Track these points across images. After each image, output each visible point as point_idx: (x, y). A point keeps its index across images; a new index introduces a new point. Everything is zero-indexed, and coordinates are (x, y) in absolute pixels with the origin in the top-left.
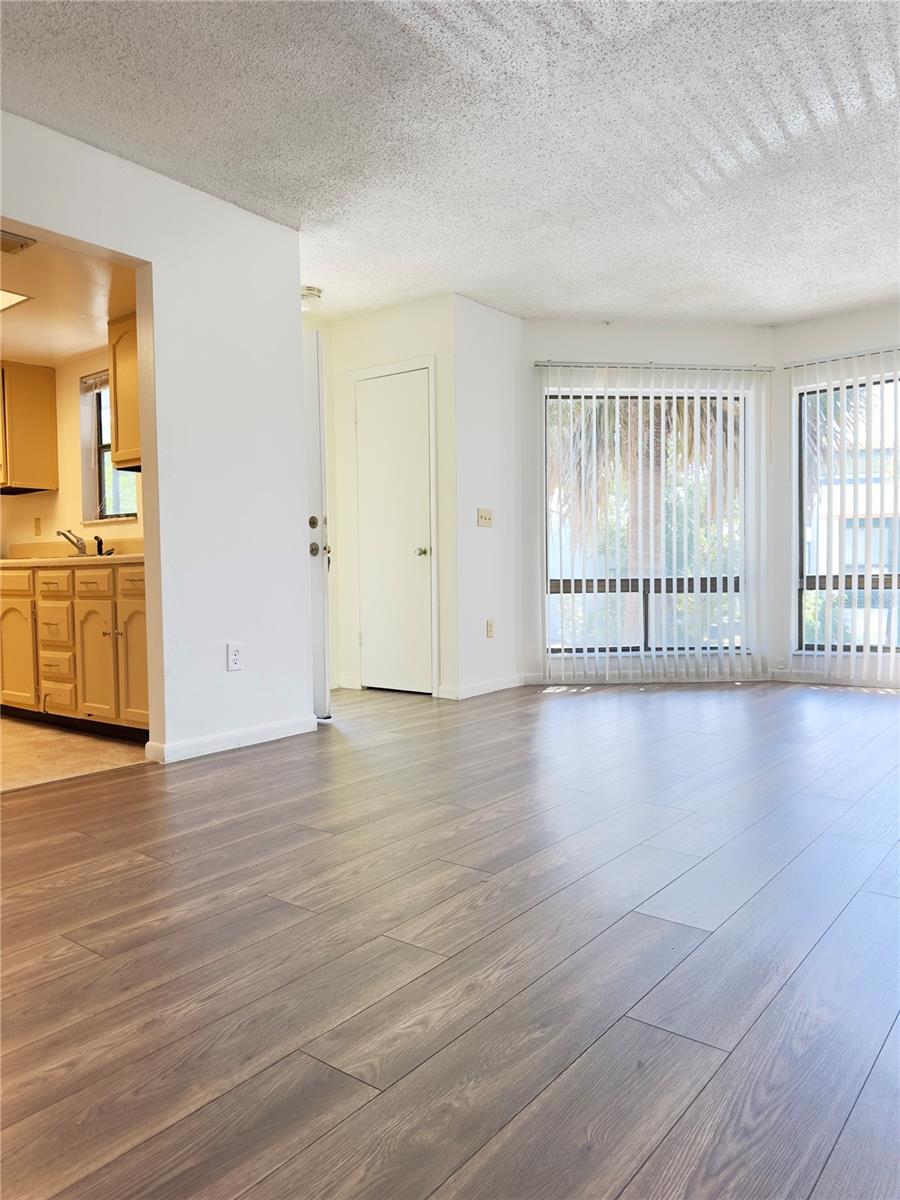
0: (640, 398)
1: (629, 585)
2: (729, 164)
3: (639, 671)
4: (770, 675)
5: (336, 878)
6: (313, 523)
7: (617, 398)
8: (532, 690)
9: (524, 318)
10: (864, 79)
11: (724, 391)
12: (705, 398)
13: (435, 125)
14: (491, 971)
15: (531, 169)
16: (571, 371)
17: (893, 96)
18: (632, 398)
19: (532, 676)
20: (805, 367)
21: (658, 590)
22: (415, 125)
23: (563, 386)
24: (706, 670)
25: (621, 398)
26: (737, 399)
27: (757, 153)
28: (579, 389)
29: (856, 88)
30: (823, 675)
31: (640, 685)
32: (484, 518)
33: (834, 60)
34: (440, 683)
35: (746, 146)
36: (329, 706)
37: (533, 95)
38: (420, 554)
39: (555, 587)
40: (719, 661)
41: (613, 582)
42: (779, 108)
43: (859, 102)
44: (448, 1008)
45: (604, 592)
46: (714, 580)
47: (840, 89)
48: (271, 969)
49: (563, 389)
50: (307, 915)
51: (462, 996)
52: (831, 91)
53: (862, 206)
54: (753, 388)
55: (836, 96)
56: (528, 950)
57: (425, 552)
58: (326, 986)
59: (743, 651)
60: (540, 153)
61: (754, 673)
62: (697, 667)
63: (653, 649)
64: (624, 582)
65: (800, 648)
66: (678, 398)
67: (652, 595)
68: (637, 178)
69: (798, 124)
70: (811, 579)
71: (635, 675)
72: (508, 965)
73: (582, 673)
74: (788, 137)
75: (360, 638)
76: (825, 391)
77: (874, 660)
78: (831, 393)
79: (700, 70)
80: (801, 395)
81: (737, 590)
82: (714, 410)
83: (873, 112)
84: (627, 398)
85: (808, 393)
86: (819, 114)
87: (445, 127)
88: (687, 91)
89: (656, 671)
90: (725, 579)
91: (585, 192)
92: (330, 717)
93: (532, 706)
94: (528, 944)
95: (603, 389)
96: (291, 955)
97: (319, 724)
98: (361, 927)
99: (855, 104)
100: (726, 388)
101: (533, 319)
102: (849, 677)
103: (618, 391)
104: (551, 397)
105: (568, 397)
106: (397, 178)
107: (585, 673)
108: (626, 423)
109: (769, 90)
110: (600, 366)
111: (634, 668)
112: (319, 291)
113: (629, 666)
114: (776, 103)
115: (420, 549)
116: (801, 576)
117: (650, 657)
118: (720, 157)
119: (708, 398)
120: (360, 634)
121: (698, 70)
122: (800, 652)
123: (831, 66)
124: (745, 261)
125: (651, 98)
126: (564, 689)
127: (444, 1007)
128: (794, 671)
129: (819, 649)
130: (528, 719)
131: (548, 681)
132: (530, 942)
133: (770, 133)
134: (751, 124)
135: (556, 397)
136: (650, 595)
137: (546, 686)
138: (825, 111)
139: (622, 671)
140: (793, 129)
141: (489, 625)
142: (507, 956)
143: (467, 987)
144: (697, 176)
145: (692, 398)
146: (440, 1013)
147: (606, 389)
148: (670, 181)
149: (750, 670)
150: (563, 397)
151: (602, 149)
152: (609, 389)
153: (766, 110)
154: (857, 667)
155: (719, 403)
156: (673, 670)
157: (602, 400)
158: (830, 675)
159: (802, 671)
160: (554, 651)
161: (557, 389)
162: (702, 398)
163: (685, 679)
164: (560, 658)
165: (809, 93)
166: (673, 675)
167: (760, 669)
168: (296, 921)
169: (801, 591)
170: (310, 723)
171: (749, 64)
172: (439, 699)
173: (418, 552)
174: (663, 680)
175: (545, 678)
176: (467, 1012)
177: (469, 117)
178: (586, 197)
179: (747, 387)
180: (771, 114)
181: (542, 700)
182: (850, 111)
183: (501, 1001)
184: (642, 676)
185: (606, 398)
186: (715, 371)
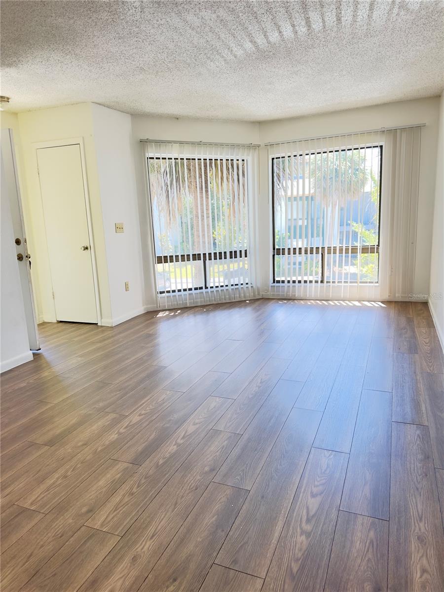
0: (196, 160)
1: (196, 257)
2: (239, 53)
3: (203, 299)
4: (261, 295)
5: (54, 483)
6: (18, 242)
7: (185, 159)
8: (151, 315)
9: (132, 115)
10: (307, 19)
11: (237, 157)
12: (228, 160)
13: (72, 21)
14: (144, 543)
15: (132, 47)
16: (160, 145)
17: (321, 28)
18: (192, 159)
19: (151, 307)
20: (275, 145)
21: (210, 259)
22: (60, 20)
23: (156, 153)
24: (233, 296)
25: (187, 159)
26: (243, 160)
27: (254, 49)
28: (165, 155)
29: (303, 23)
30: (284, 295)
31: (203, 306)
32: (119, 228)
33: (293, 9)
34: (102, 318)
35: (248, 45)
36: (39, 342)
37: (131, 11)
38: (84, 250)
39: (159, 260)
40: (239, 291)
41: (188, 255)
42: (265, 29)
43: (304, 30)
44: (124, 578)
45: (185, 261)
46: (235, 252)
47: (295, 23)
48: (21, 567)
49: (156, 154)
50: (40, 516)
51: (130, 566)
52: (291, 23)
53: (303, 75)
54: (251, 155)
55: (293, 26)
56: (162, 523)
57: (87, 248)
58: (55, 574)
59: (249, 285)
60: (136, 39)
61: (254, 296)
62: (229, 295)
63: (209, 288)
64: (194, 255)
65: (274, 282)
66: (215, 160)
67: (207, 261)
68: (192, 56)
69: (274, 37)
70: (279, 250)
71: (201, 302)
72: (153, 536)
73: (176, 303)
74: (269, 42)
75: (53, 296)
76: (284, 157)
77: (305, 287)
78: (287, 158)
79: (225, 8)
80: (273, 159)
81: (246, 256)
82: (232, 165)
83: (310, 35)
84: (190, 159)
85: (276, 158)
86: (284, 33)
87: (79, 22)
88: (218, 17)
89: (211, 298)
90: (241, 251)
91: (163, 60)
92: (40, 349)
93: (152, 328)
94: (162, 517)
95: (177, 155)
96: (32, 552)
97: (34, 354)
98: (72, 521)
99: (302, 30)
100: (238, 155)
101: (137, 116)
102: (295, 295)
103: (185, 156)
104: (150, 158)
105: (159, 158)
106: (51, 46)
107: (177, 303)
108: (190, 170)
109: (260, 20)
110: (175, 142)
111: (201, 298)
112: (8, 99)
113: (199, 298)
114: (264, 26)
115: (84, 247)
116: (274, 249)
117: (208, 292)
118: (235, 49)
119: (230, 160)
120: (53, 293)
121: (223, 7)
122: (274, 284)
123: (292, 12)
124: (247, 96)
125: (198, 18)
126: (167, 313)
127: (122, 577)
128: (272, 293)
129: (282, 282)
130: (150, 337)
131: (159, 309)
132: (163, 516)
133: (260, 40)
134: (251, 35)
135: (153, 158)
136: (206, 261)
137: (157, 312)
138: (288, 31)
139: (195, 300)
140: (271, 39)
141: (126, 285)
142: (151, 530)
143: (133, 559)
144: (223, 57)
145: (222, 160)
146: (119, 583)
147: (179, 154)
148: (209, 58)
149: (253, 294)
150: (157, 158)
151: (172, 41)
152: (180, 155)
153: (259, 29)
154: (299, 291)
155: (235, 162)
156: (219, 297)
157: (177, 160)
158: (287, 294)
159: (275, 293)
160: (161, 293)
161: (153, 154)
162: (227, 160)
163: (224, 302)
164: (165, 297)
165: (280, 23)
166: (219, 300)
167: (257, 293)
168: (33, 523)
169: (274, 256)
170: (28, 356)
171: (251, 7)
172: (102, 326)
173: (83, 249)
174: (214, 303)
175: (157, 307)
176: (134, 579)
177: (93, 18)
178: (164, 63)
179: (248, 155)
180: (261, 31)
181: (157, 323)
182: (299, 33)
183: (151, 565)
184: (204, 302)
185: (179, 159)
186: (233, 146)
